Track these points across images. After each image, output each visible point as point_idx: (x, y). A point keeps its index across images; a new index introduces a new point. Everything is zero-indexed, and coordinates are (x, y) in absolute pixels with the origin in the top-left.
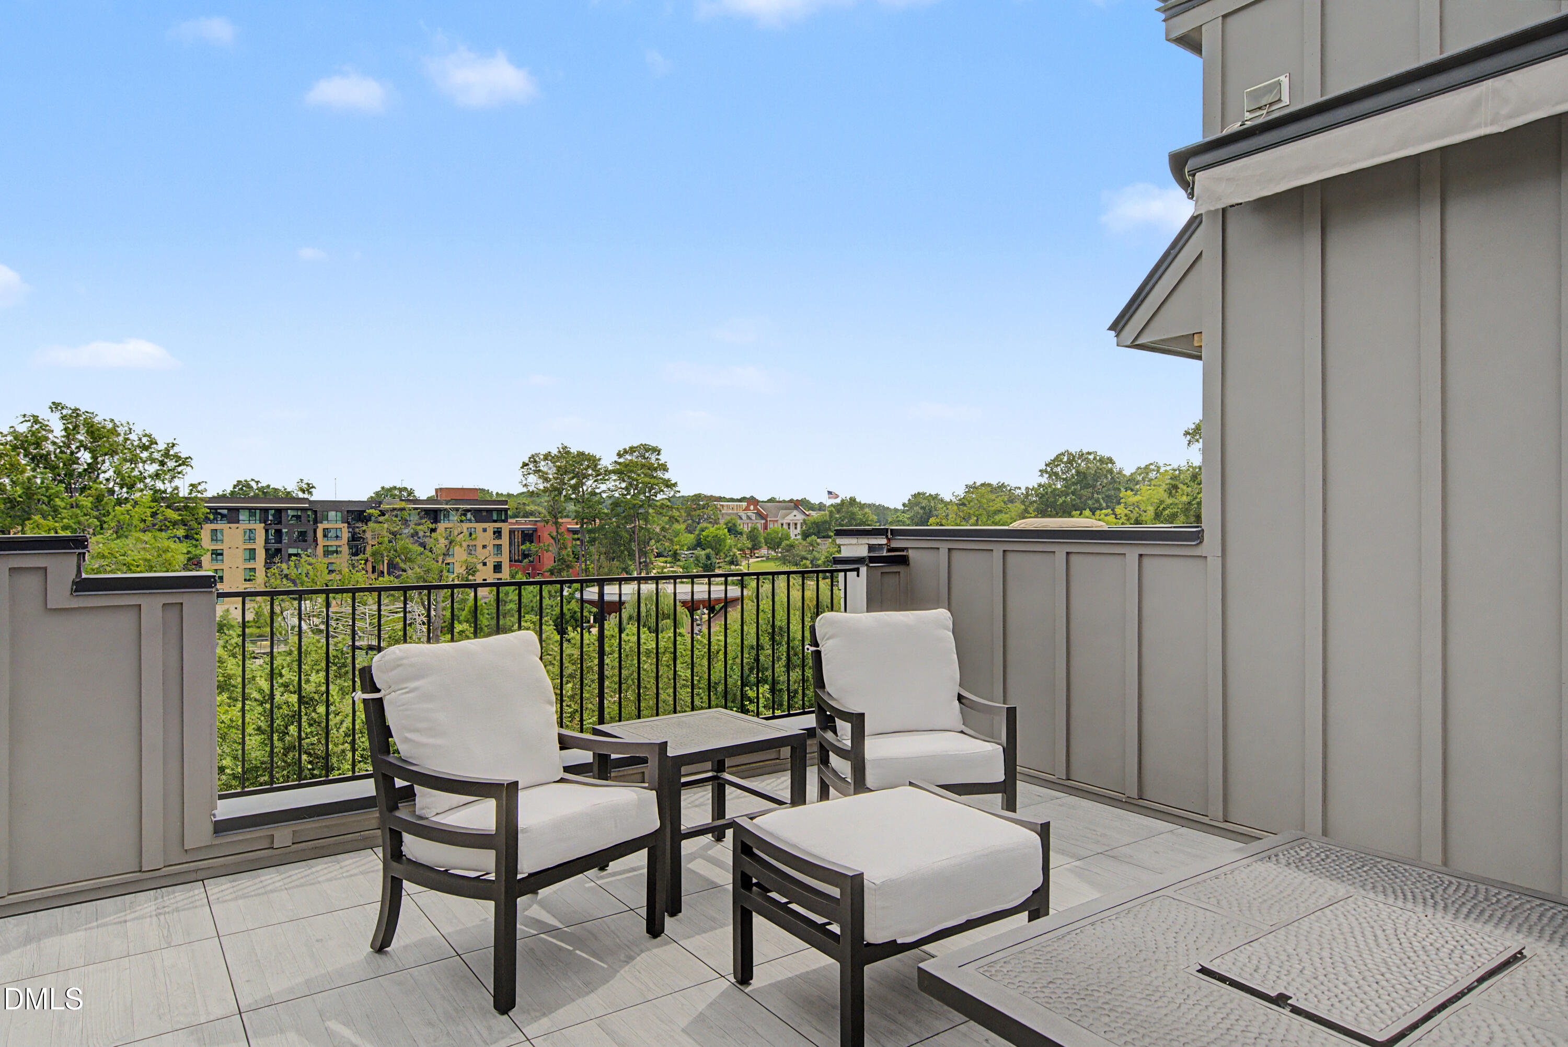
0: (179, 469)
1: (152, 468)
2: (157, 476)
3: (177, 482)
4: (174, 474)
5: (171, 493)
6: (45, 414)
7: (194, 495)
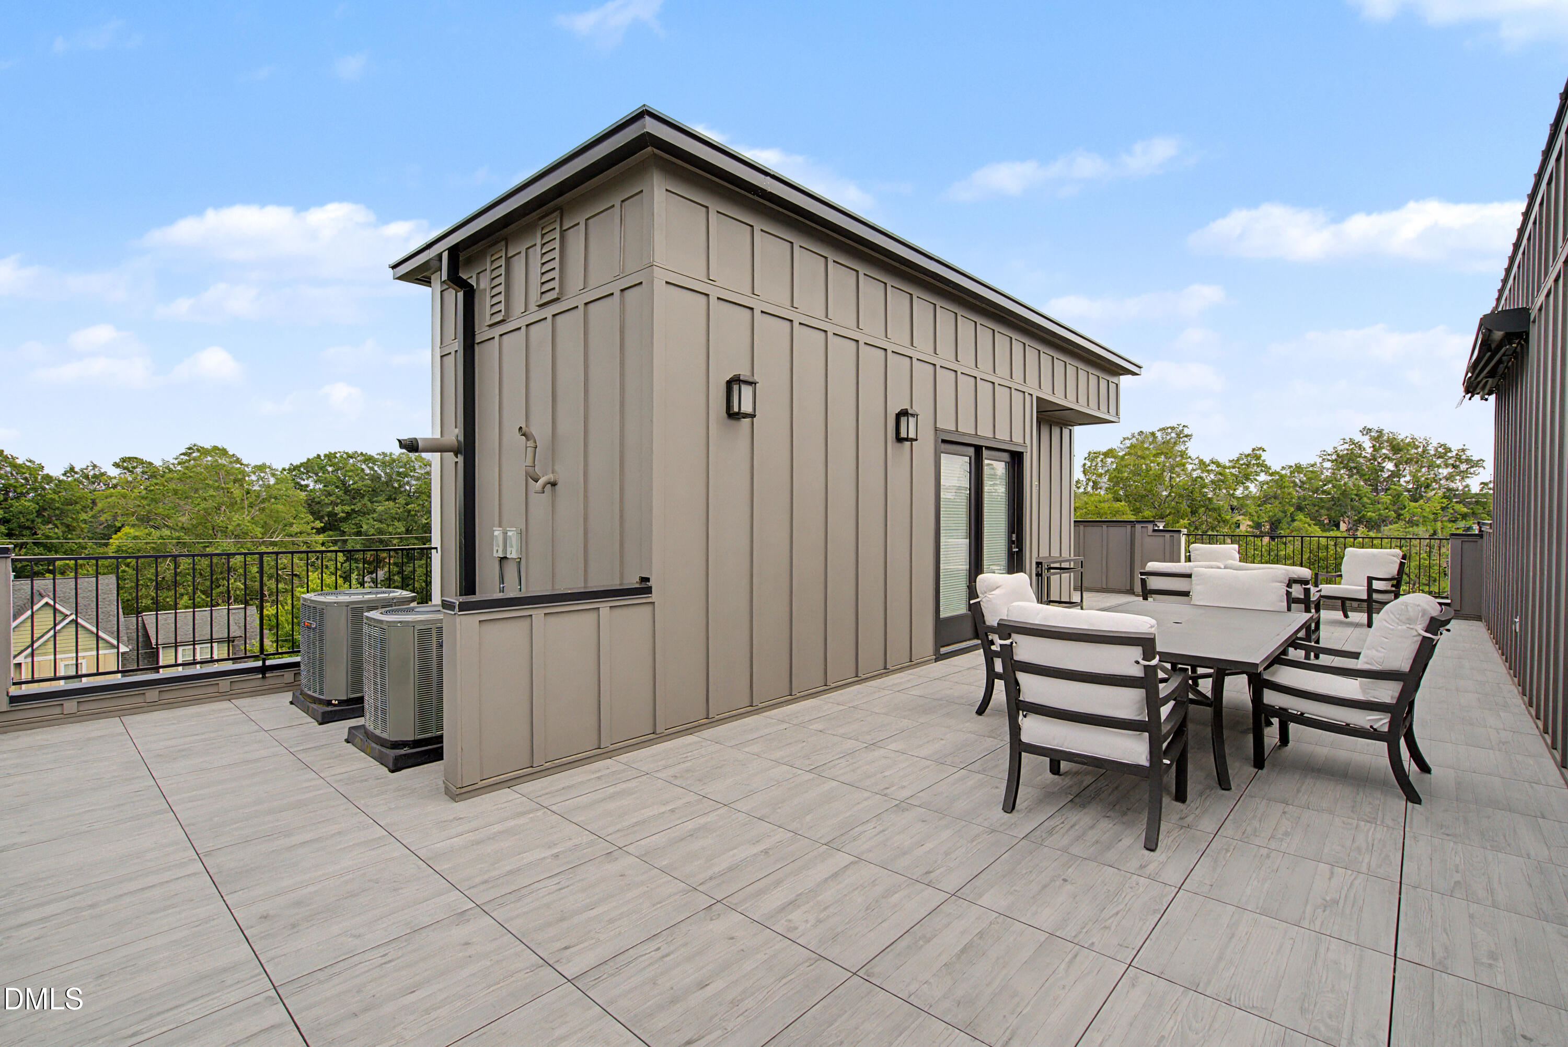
0: (1472, 470)
1: (1444, 472)
2: (1450, 478)
3: (1468, 481)
4: (1464, 475)
5: (1463, 490)
6: (1358, 438)
7: (1485, 491)
